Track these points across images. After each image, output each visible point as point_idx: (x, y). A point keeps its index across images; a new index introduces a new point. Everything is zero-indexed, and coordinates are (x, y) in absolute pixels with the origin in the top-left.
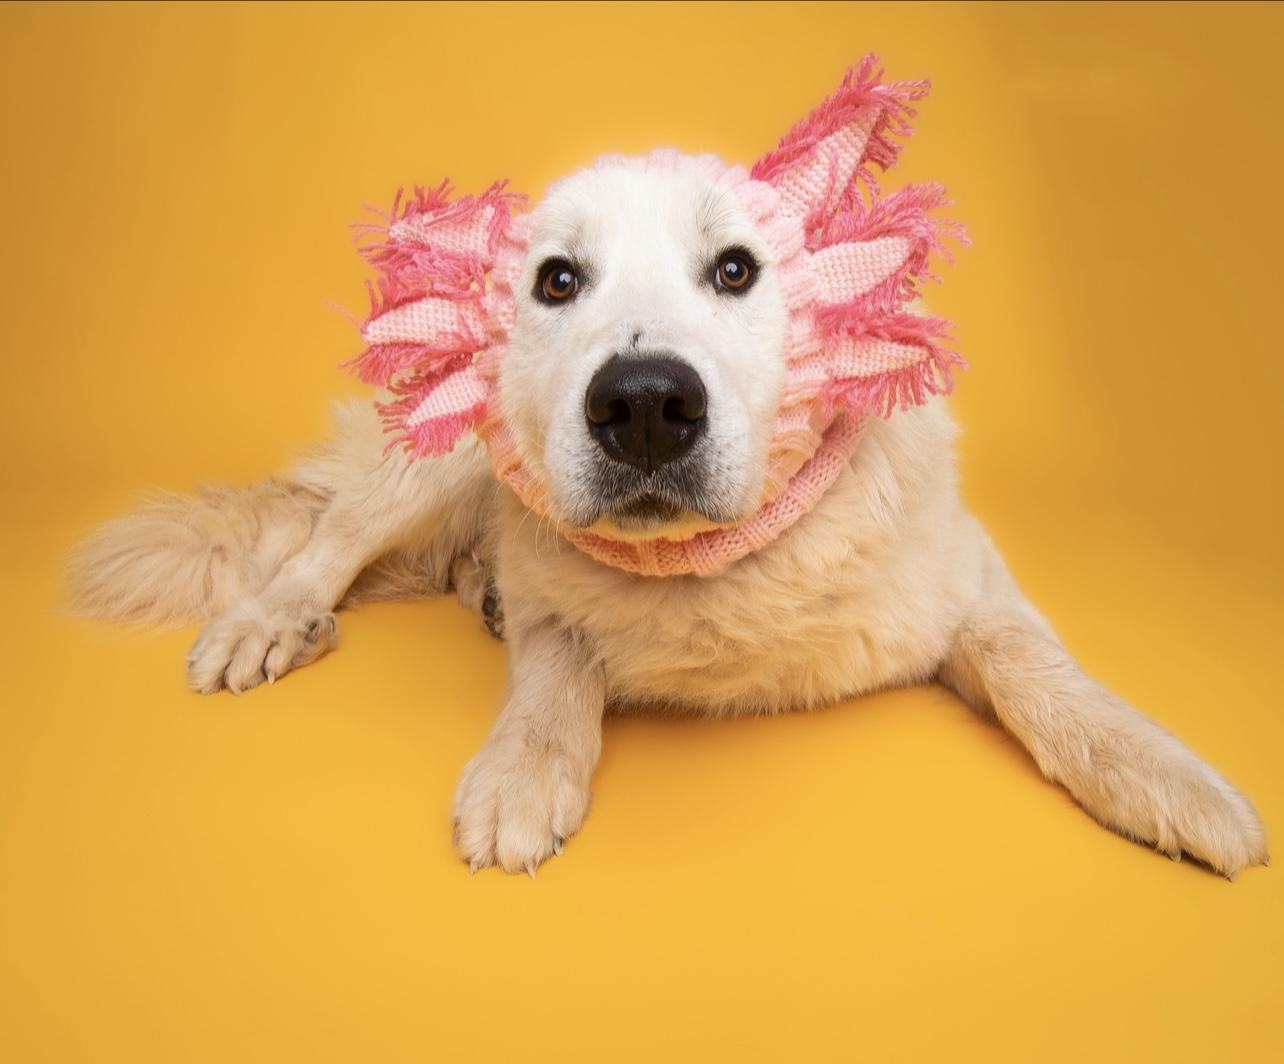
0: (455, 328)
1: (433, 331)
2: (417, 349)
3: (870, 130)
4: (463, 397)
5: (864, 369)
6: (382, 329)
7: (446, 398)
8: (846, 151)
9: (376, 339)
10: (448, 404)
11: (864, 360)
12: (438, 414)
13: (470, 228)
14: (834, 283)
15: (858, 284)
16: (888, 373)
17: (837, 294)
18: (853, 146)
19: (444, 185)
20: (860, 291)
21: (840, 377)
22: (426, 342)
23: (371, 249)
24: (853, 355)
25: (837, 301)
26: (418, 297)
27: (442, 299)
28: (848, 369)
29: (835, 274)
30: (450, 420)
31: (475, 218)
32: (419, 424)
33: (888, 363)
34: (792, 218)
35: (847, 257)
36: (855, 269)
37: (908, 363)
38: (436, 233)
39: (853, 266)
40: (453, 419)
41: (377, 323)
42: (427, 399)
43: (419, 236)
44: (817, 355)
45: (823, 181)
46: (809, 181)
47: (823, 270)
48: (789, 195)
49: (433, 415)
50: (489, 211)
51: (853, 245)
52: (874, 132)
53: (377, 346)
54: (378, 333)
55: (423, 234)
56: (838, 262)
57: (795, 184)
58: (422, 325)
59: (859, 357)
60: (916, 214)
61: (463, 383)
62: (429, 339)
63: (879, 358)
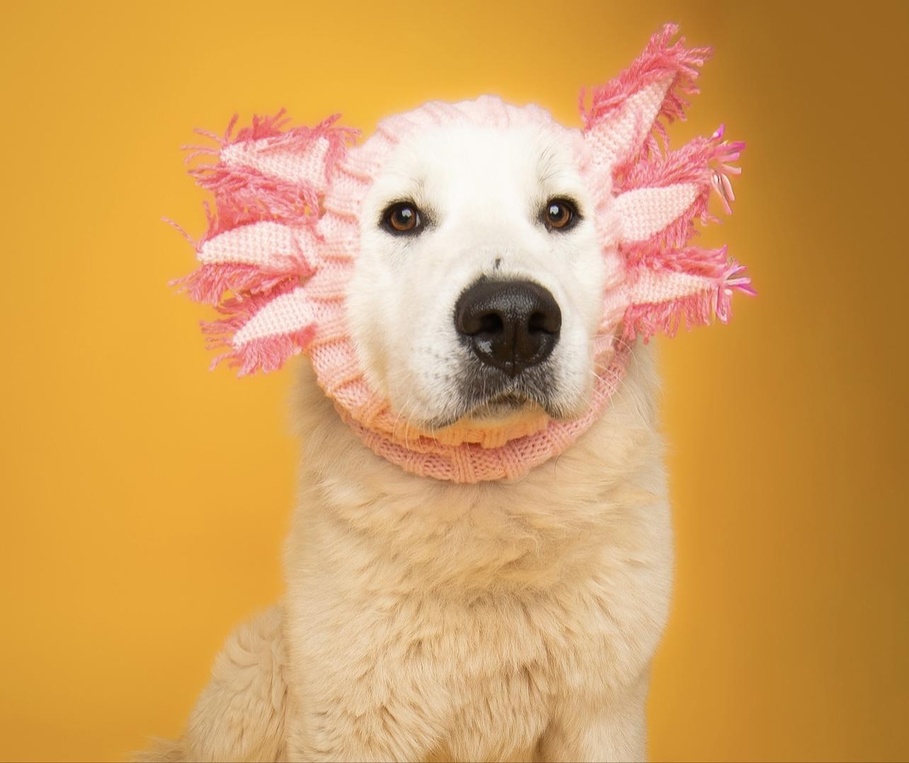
0: (288, 251)
1: (267, 254)
2: (249, 270)
3: (666, 89)
4: (291, 319)
5: (657, 295)
6: (216, 249)
7: (274, 319)
8: (647, 108)
9: (211, 258)
10: (276, 324)
11: (658, 288)
12: (266, 333)
13: (303, 156)
14: (635, 222)
15: (654, 224)
16: (676, 299)
17: (636, 232)
18: (653, 103)
19: (280, 115)
20: (655, 231)
21: (637, 303)
22: (259, 263)
23: (201, 171)
24: (649, 284)
25: (636, 239)
26: (253, 220)
27: (276, 223)
28: (645, 296)
29: (637, 215)
30: (278, 339)
31: (308, 148)
32: (246, 343)
33: (678, 291)
34: (601, 165)
35: (647, 200)
36: (652, 210)
37: (693, 290)
38: (268, 160)
39: (651, 208)
40: (281, 338)
41: (212, 243)
42: (254, 319)
43: (251, 161)
44: (620, 284)
45: (629, 133)
46: (617, 133)
47: (627, 212)
48: (599, 144)
49: (260, 335)
50: (323, 144)
51: (652, 190)
52: (669, 91)
53: (211, 266)
54: (212, 252)
55: (254, 160)
56: (639, 205)
57: (605, 135)
58: (255, 248)
59: (654, 285)
60: (702, 165)
61: (291, 305)
62: (262, 261)
63: (670, 286)
